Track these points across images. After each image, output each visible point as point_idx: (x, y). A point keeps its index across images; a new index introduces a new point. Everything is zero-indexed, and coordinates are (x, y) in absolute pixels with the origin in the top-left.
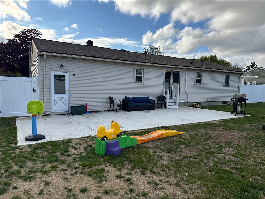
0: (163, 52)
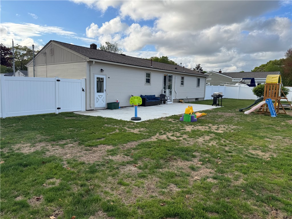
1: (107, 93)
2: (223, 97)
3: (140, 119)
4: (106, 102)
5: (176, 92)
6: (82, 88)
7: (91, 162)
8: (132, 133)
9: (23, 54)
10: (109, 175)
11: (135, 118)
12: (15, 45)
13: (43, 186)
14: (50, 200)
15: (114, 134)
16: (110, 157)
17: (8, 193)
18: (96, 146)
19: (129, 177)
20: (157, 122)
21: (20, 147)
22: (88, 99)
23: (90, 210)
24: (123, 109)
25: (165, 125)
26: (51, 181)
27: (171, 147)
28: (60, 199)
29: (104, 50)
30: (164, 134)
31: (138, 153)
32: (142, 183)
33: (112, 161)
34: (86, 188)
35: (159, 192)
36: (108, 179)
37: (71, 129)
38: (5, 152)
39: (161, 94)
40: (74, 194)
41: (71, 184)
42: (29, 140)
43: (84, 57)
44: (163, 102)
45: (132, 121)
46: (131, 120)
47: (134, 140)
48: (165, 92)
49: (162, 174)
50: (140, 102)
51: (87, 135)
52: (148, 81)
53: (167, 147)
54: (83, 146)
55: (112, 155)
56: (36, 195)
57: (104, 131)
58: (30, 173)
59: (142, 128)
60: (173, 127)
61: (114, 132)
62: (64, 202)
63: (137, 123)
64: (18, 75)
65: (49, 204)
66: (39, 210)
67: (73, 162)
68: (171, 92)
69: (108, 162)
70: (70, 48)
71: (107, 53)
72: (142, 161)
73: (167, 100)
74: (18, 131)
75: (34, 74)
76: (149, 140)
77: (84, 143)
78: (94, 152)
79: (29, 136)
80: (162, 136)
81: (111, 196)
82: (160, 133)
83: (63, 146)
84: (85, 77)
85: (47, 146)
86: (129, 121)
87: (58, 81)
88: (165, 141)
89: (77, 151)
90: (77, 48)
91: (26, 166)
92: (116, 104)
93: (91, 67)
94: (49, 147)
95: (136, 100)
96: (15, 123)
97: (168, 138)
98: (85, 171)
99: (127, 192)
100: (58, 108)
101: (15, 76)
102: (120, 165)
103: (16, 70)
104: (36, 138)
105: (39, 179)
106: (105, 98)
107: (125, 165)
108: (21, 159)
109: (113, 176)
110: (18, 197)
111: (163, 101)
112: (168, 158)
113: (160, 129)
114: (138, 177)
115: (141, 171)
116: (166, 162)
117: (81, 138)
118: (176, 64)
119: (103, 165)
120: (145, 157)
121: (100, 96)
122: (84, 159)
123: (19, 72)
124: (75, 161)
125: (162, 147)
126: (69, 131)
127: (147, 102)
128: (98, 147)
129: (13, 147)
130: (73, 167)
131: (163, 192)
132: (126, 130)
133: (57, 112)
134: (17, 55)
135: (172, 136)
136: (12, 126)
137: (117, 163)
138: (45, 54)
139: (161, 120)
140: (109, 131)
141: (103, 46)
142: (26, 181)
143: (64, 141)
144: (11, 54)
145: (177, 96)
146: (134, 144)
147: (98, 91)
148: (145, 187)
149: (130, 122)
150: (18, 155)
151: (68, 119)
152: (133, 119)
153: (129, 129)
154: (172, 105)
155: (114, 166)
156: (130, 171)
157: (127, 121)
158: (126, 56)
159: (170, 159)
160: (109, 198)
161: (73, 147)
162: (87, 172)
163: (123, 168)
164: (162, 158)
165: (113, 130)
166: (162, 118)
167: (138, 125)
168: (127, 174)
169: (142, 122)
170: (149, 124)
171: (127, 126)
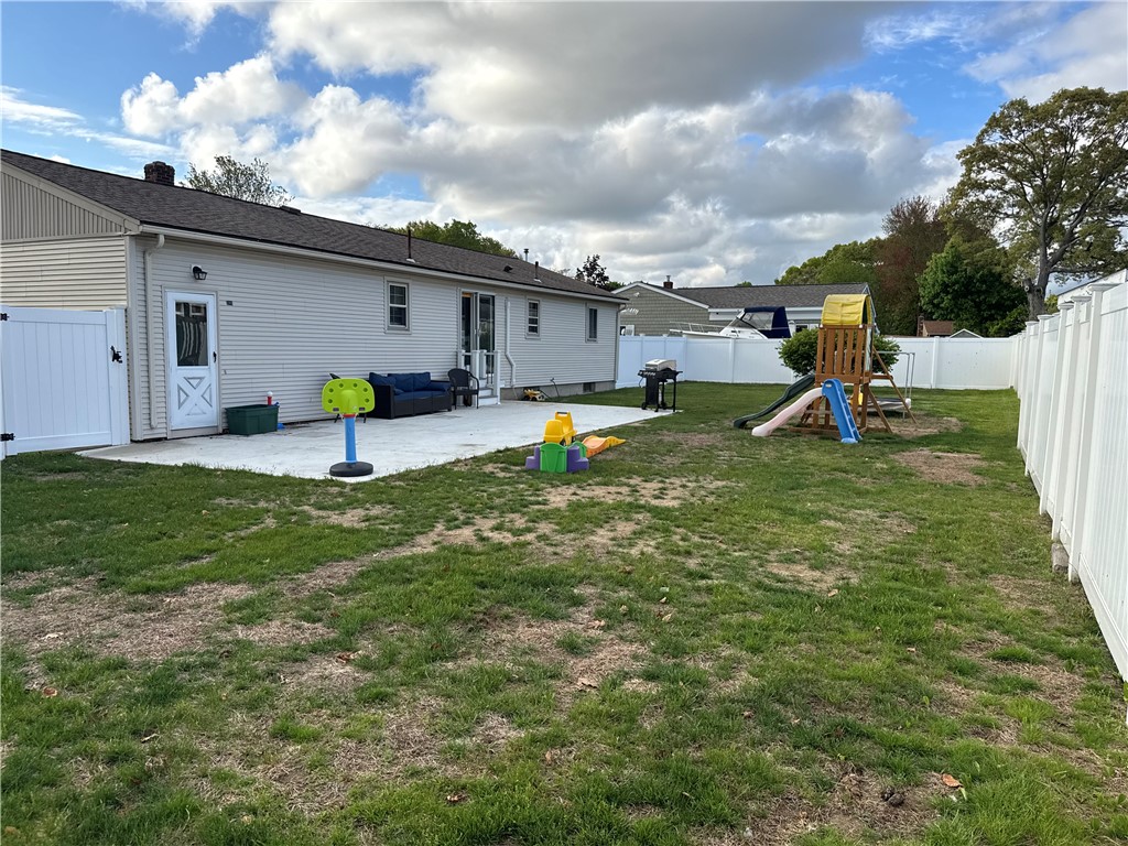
0: (281, 190)
1: (222, 367)
2: (679, 378)
3: (367, 468)
4: (220, 403)
5: (512, 361)
6: (112, 348)
7: (157, 657)
8: (332, 527)
10: (236, 706)
11: (349, 465)
15: (257, 537)
16: (241, 632)
18: (178, 589)
19: (320, 707)
20: (438, 478)
22: (142, 394)
24: (294, 432)
25: (471, 488)
27: (493, 572)
28: (9, 829)
29: (207, 189)
30: (467, 523)
31: (358, 608)
32: (374, 723)
33: (245, 645)
34: (129, 768)
35: (440, 752)
36: (230, 720)
37: (65, 522)
39: (454, 367)
40: (76, 799)
41: (60, 759)
43: (114, 217)
44: (460, 399)
45: (334, 478)
46: (329, 477)
47: (340, 556)
48: (468, 360)
49: (454, 680)
50: (367, 400)
51: (137, 545)
52: (399, 317)
53: (475, 574)
54: (118, 593)
55: (247, 622)
57: (214, 525)
59: (377, 507)
60: (501, 494)
61: (254, 529)
62: (27, 840)
63: (355, 487)
67: (74, 664)
68: (490, 361)
69: (228, 651)
72: (374, 637)
73: (476, 392)
76: (405, 552)
77: (122, 579)
78: (170, 614)
80: (458, 532)
81: (245, 789)
82: (449, 521)
83: (24, 598)
84: (125, 303)
86: (322, 478)
88: (467, 551)
89: (92, 617)
92: (263, 412)
93: (148, 258)
95: (348, 393)
97: (482, 539)
98: (126, 696)
99: (313, 767)
100: (4, 437)
102: (282, 659)
106: (214, 387)
107: (305, 660)
109: (252, 706)
111: (461, 397)
112: (481, 616)
113: (450, 505)
114: (359, 700)
115: (369, 675)
116: (470, 631)
117: (109, 560)
118: (508, 254)
119: (209, 666)
120: (386, 620)
121: (192, 381)
122: (124, 647)
124: (80, 656)
125: (457, 577)
126: (53, 534)
127: (395, 399)
128: (186, 595)
130: (73, 685)
131: (460, 749)
132: (310, 518)
135: (497, 529)
137: (271, 655)
139: (456, 469)
140: (235, 524)
141: (204, 173)
143: (31, 574)
145: (514, 374)
146: (342, 572)
147: (185, 361)
148: (385, 738)
149: (326, 482)
151: (48, 482)
152: (338, 471)
153: (321, 513)
154: (496, 410)
155: (256, 667)
156: (327, 682)
157: (313, 480)
158: (304, 217)
159: (486, 617)
160: (233, 799)
161: (72, 597)
162: (135, 701)
163: (294, 670)
164: (454, 618)
165: (252, 521)
166: (458, 461)
167: (360, 496)
168: (310, 693)
169: (377, 479)
170: (404, 488)
171: (312, 502)
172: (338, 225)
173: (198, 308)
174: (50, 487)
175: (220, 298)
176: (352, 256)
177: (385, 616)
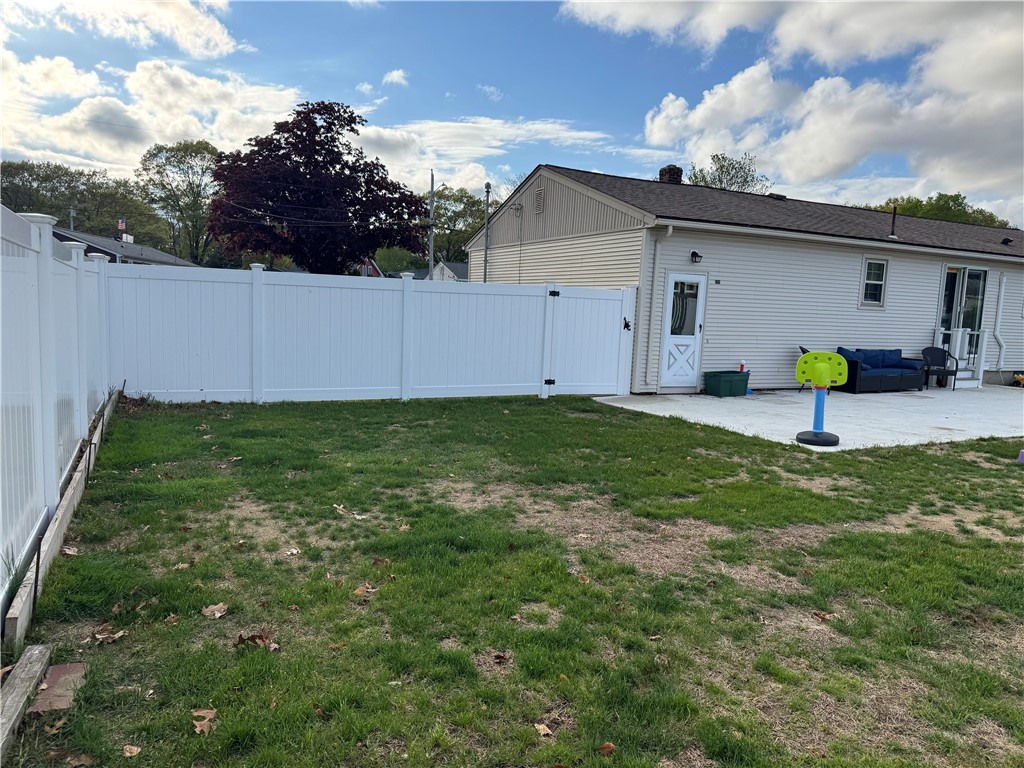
1: (706, 337)
3: (832, 441)
4: (701, 367)
5: (1002, 341)
6: (625, 319)
7: (659, 573)
8: (802, 491)
9: (453, 212)
10: (723, 632)
11: (816, 434)
12: (438, 187)
13: (513, 619)
14: (534, 672)
15: (733, 487)
16: (723, 568)
17: (422, 622)
18: (670, 519)
19: (799, 655)
20: (909, 459)
21: (447, 490)
22: (642, 357)
23: (659, 736)
24: (762, 398)
25: (949, 475)
26: (536, 609)
27: (982, 569)
28: (562, 676)
29: (702, 184)
30: (946, 511)
31: (831, 572)
32: (853, 687)
33: (730, 581)
34: (643, 658)
35: (926, 738)
36: (719, 643)
37: (588, 451)
38: (411, 500)
39: (930, 345)
40: (605, 669)
41: (594, 634)
42: (470, 470)
43: (637, 214)
44: (934, 379)
45: (801, 445)
46: (796, 443)
47: (811, 519)
48: (947, 339)
49: (938, 669)
50: (840, 374)
51: (639, 477)
52: (874, 293)
53: (960, 567)
54: (626, 513)
55: (730, 561)
56: (493, 644)
57: (696, 470)
58: (477, 572)
59: (845, 478)
60: (987, 487)
61: (730, 480)
62: (575, 689)
63: (822, 456)
64: (442, 276)
65: (532, 683)
66: (504, 696)
67: (600, 562)
68: (974, 343)
69: (714, 582)
70: (594, 185)
71: (716, 194)
72: (849, 605)
73: (954, 373)
74: (440, 441)
75: (485, 272)
76: (876, 528)
77: (629, 502)
78: (666, 539)
79: (470, 460)
80: (935, 518)
81: (733, 707)
82: (923, 505)
83: (564, 502)
84: (637, 283)
85: (518, 496)
86: (789, 443)
87: (554, 294)
88: (948, 541)
89: (609, 527)
90: (618, 184)
91: (464, 548)
92: (736, 377)
93: (658, 246)
94: (526, 501)
95: (822, 366)
96: (433, 416)
97: (966, 531)
98: (636, 598)
99: (795, 708)
100: (549, 382)
101: (431, 279)
102: (762, 601)
103: (437, 262)
104: (489, 469)
105: (502, 595)
106: (697, 354)
107: (783, 608)
108: (452, 526)
109: (737, 636)
110: (447, 640)
111: (935, 377)
112: (968, 613)
113: (925, 489)
114: (837, 660)
115: (845, 639)
116: (955, 624)
117: (619, 485)
118: (1004, 225)
119: (699, 591)
120: (860, 590)
121: (680, 348)
122: (631, 557)
123: (442, 268)
124: (602, 557)
125: (938, 565)
126: (580, 458)
127: (862, 374)
128: (677, 525)
129: (428, 488)
130: (599, 578)
131: (949, 742)
132: (780, 478)
133: (545, 392)
134: (440, 216)
135: (983, 524)
136: (426, 426)
137: (752, 595)
138: (520, 208)
139: (930, 452)
140: (714, 472)
141: (701, 171)
142: (466, 595)
143: (567, 486)
144: (427, 213)
145: (1003, 356)
146: (813, 535)
147: (676, 330)
148: (865, 706)
149: (792, 446)
150: (445, 512)
151: (575, 418)
152: (803, 438)
153: (790, 476)
154: (976, 394)
155: (739, 602)
156: (803, 634)
157: (781, 444)
158: (788, 202)
159: (974, 616)
160: (725, 713)
161: (595, 509)
162: (643, 605)
163: (772, 614)
164: (935, 607)
165: (728, 473)
166: (931, 445)
167: (827, 465)
168: (787, 639)
169: (843, 452)
170: (873, 465)
171: (781, 464)
172: (821, 207)
173: (691, 287)
174: (578, 422)
175: (711, 278)
176: (833, 235)
177: (858, 586)
